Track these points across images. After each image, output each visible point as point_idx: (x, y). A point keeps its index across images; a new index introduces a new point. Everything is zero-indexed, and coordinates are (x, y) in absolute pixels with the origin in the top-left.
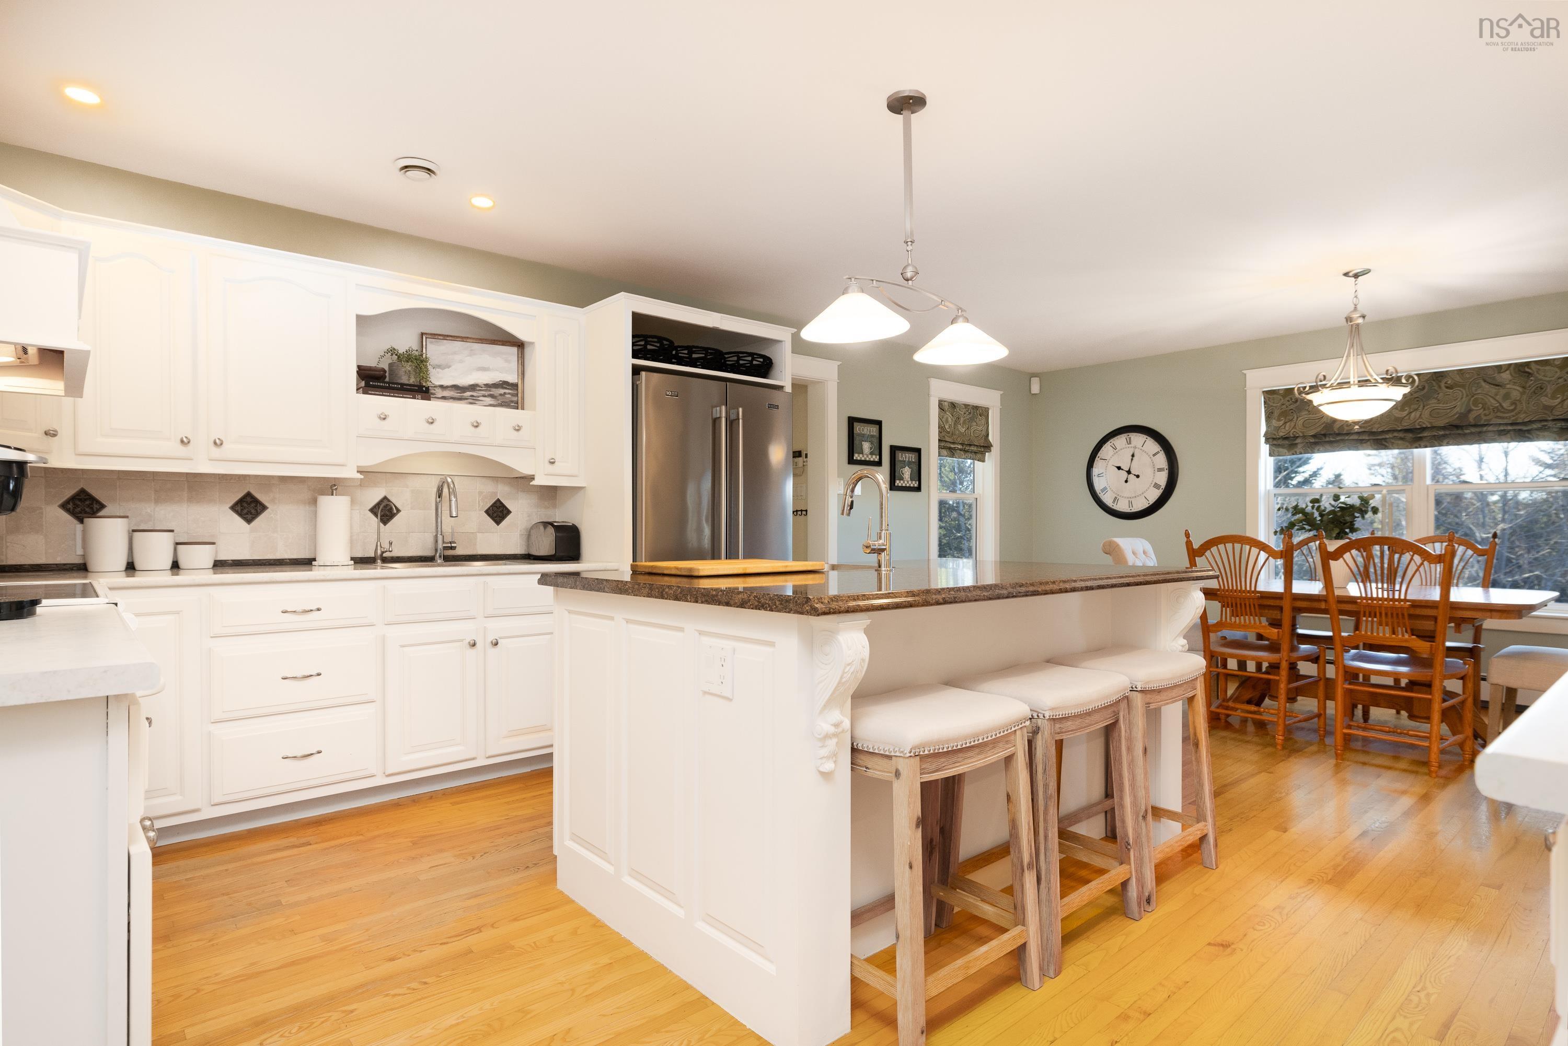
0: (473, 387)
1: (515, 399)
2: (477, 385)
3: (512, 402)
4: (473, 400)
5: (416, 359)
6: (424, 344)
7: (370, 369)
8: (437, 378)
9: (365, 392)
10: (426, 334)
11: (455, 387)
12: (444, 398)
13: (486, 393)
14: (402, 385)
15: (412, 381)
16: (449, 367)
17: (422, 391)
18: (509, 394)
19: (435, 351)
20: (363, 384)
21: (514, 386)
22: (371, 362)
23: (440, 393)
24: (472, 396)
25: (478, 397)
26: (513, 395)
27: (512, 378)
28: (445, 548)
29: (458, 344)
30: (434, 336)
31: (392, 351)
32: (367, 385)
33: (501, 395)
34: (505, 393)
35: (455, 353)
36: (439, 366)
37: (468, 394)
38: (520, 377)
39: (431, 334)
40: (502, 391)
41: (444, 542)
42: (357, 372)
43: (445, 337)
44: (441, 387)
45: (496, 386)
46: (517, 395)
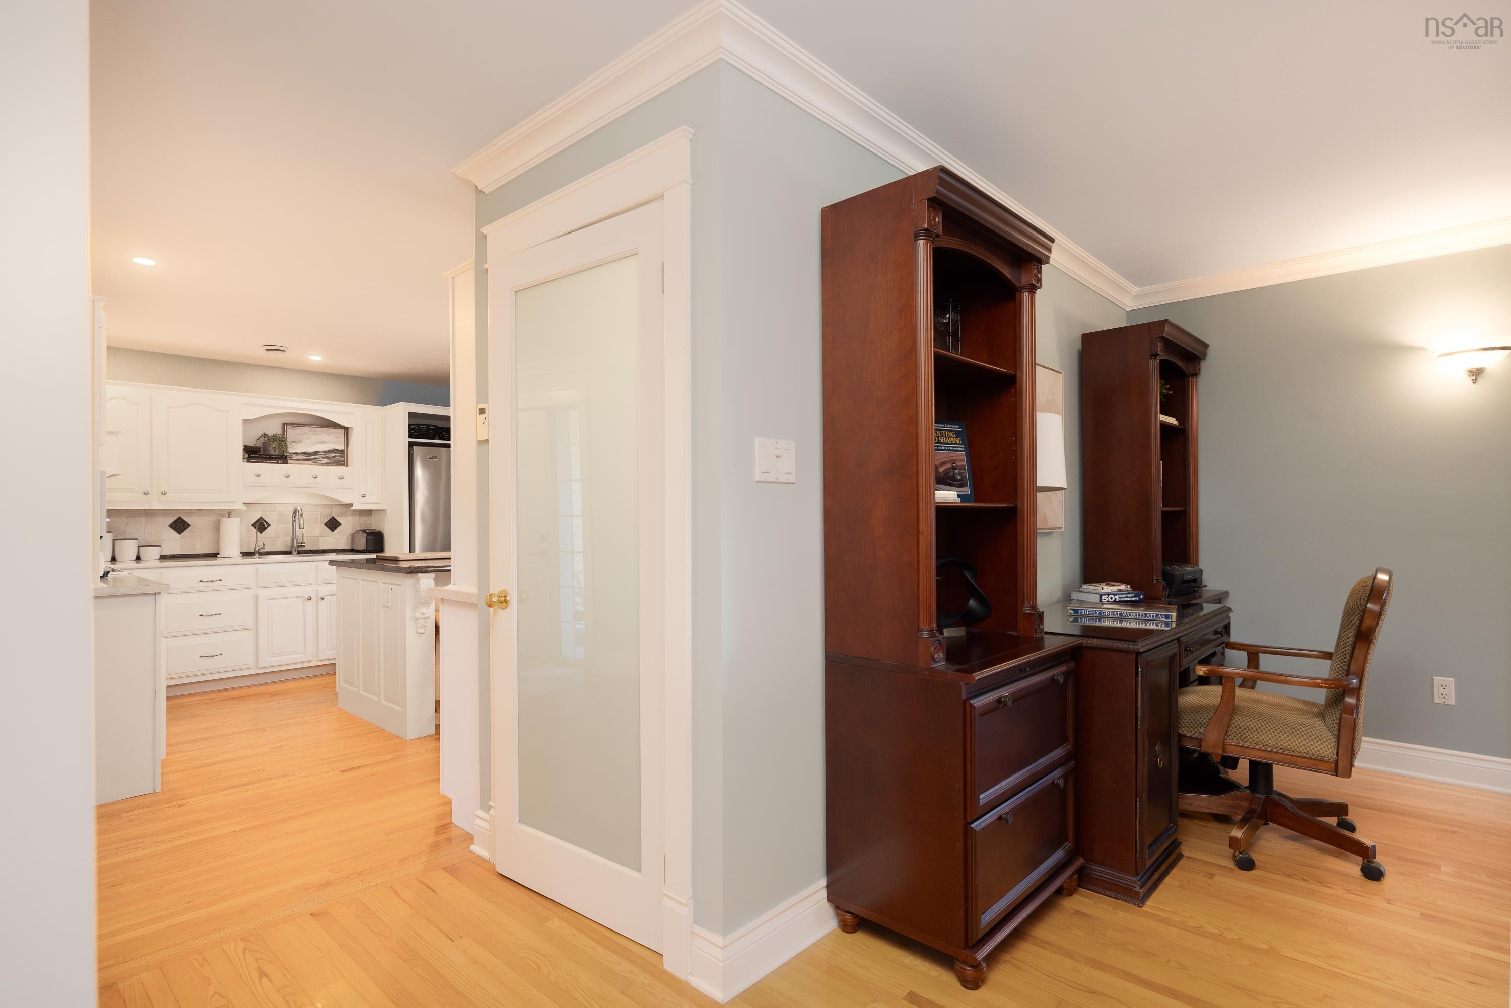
0: (316, 453)
1: (343, 459)
2: (318, 452)
3: (340, 461)
4: (316, 461)
5: (279, 440)
6: (285, 429)
7: (251, 447)
8: (292, 449)
9: (248, 462)
10: (286, 424)
11: (305, 454)
12: (297, 460)
13: (324, 456)
14: (270, 456)
15: (276, 453)
16: (301, 442)
17: (282, 459)
18: (339, 456)
19: (291, 433)
20: (247, 456)
21: (342, 452)
22: (251, 443)
23: (295, 457)
24: (316, 458)
25: (319, 458)
26: (341, 457)
27: (341, 447)
28: (298, 546)
29: (306, 429)
30: (292, 424)
31: (265, 435)
32: (249, 457)
33: (333, 457)
34: (336, 456)
35: (305, 434)
36: (294, 442)
37: (313, 457)
38: (345, 447)
39: (290, 424)
40: (334, 455)
41: (297, 543)
42: (244, 449)
43: (298, 425)
44: (296, 454)
45: (330, 452)
46: (344, 457)
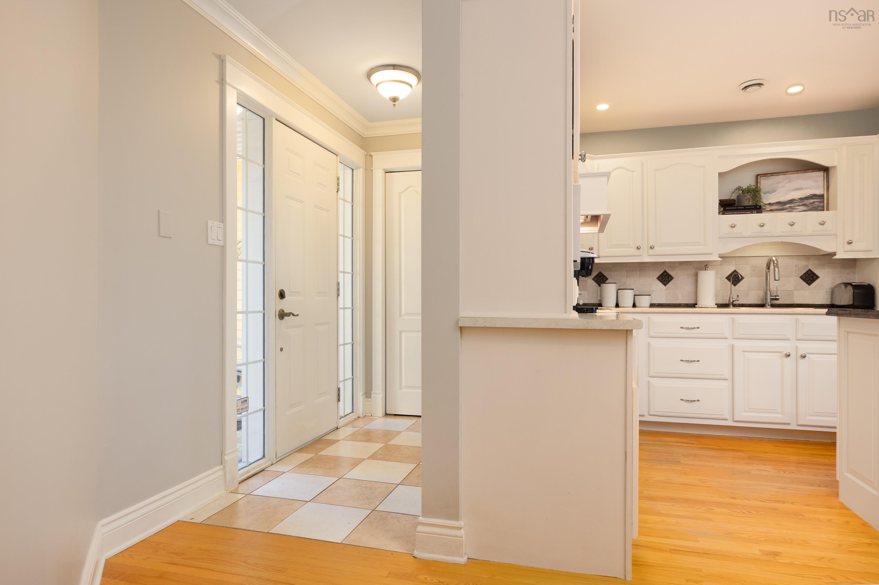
0: (791, 201)
1: (822, 204)
2: (794, 200)
3: (819, 206)
4: (791, 210)
5: (753, 191)
6: (759, 181)
7: (726, 200)
8: (766, 199)
9: (723, 214)
10: (760, 175)
11: (779, 203)
12: (771, 210)
13: (801, 204)
14: (745, 206)
15: (751, 204)
16: (775, 191)
17: (757, 208)
18: (817, 202)
19: (765, 184)
20: (722, 209)
21: (822, 196)
22: (726, 197)
23: (769, 208)
24: (790, 207)
25: (795, 207)
26: (820, 202)
27: (819, 192)
28: (772, 299)
29: (781, 177)
30: (765, 175)
31: (739, 188)
32: (725, 210)
33: (811, 203)
34: (814, 202)
35: (779, 183)
36: (768, 192)
37: (788, 206)
38: (825, 190)
39: (763, 174)
40: (812, 201)
41: (771, 296)
42: (719, 203)
43: (772, 174)
44: (770, 204)
45: (807, 198)
46: (823, 202)
